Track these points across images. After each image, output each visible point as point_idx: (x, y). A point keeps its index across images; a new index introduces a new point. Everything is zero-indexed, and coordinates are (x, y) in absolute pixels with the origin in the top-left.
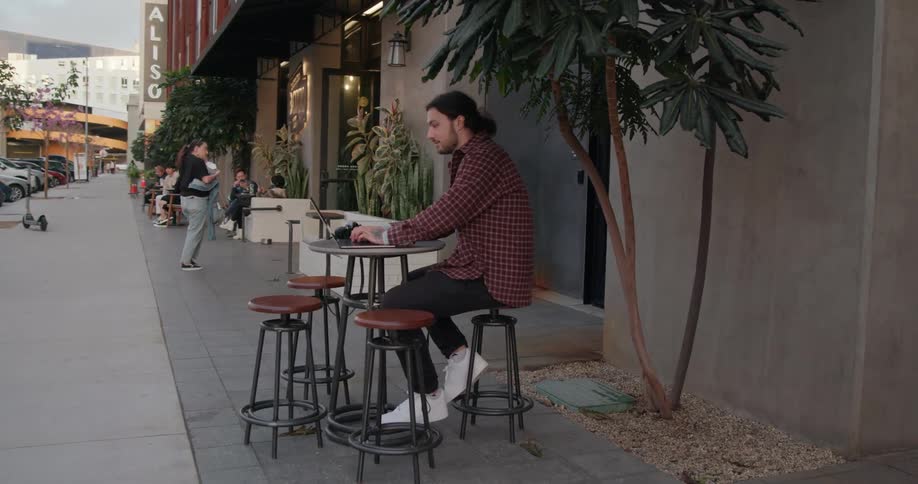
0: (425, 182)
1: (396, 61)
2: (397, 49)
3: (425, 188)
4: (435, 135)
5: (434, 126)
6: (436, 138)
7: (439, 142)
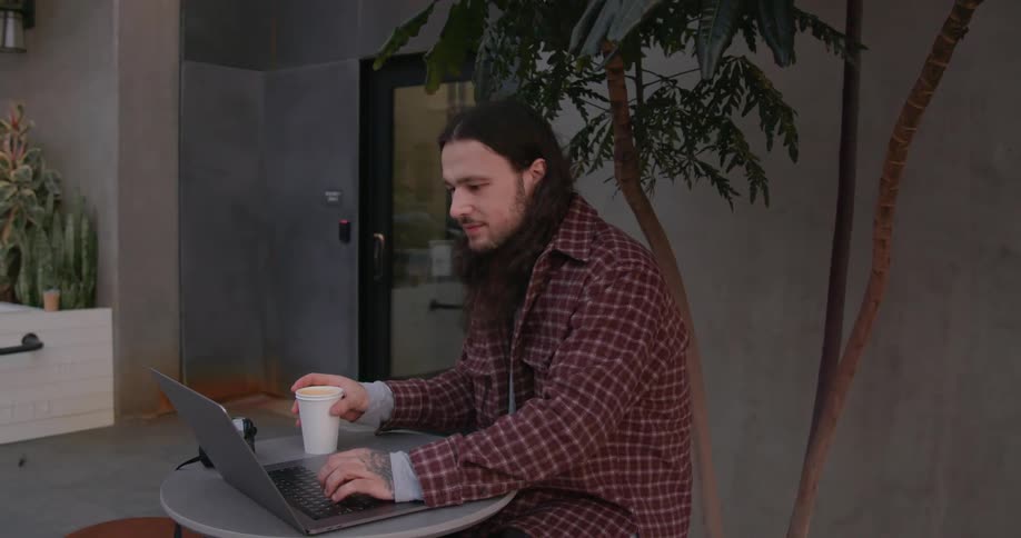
0: (85, 243)
1: (10, 43)
2: (11, 22)
3: (84, 253)
4: (474, 208)
5: (473, 186)
6: (476, 217)
7: (484, 224)
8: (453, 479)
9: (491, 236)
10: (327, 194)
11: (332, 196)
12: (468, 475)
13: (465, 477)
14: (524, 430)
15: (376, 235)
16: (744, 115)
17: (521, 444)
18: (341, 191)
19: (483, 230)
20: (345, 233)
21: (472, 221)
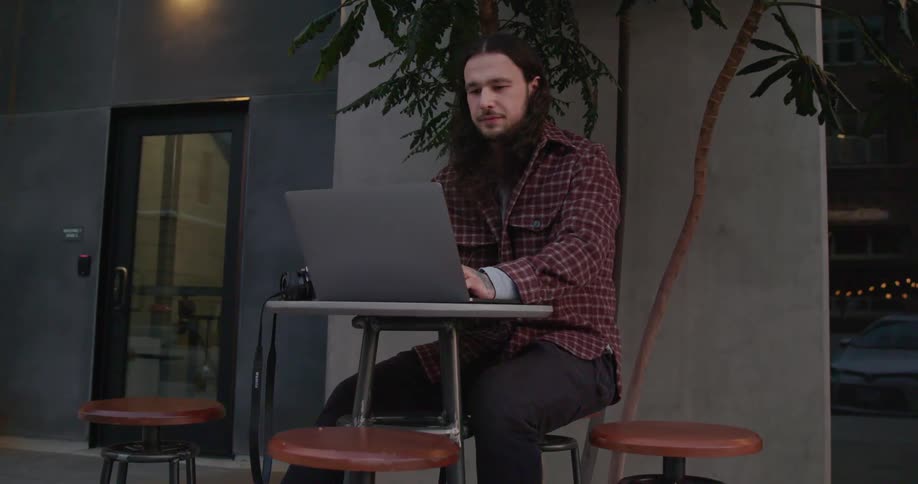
5: (497, 86)
6: (497, 110)
8: (535, 283)
10: (65, 231)
11: (71, 233)
12: (542, 282)
15: (119, 268)
18: (83, 228)
20: (84, 267)
21: (495, 113)
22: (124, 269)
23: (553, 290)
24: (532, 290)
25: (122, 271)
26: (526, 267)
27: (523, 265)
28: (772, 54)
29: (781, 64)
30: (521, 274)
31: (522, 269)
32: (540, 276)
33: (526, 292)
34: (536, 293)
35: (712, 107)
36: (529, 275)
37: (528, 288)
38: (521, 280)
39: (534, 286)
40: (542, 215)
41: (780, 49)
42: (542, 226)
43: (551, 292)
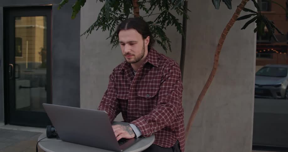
4: (131, 50)
5: (131, 43)
6: (132, 53)
7: (134, 55)
8: (147, 127)
9: (135, 58)
12: (150, 125)
13: (149, 126)
14: (160, 112)
15: (10, 64)
16: (172, 25)
17: (160, 116)
19: (133, 57)
21: (131, 54)
22: (12, 65)
23: (155, 128)
24: (146, 129)
25: (11, 66)
26: (142, 120)
27: (141, 120)
28: (249, 13)
29: (252, 17)
30: (141, 124)
31: (141, 121)
32: (149, 123)
33: (143, 131)
34: (148, 130)
35: (223, 37)
36: (144, 123)
37: (144, 129)
38: (141, 126)
39: (147, 128)
40: (150, 92)
41: (252, 11)
42: (150, 96)
43: (154, 129)
